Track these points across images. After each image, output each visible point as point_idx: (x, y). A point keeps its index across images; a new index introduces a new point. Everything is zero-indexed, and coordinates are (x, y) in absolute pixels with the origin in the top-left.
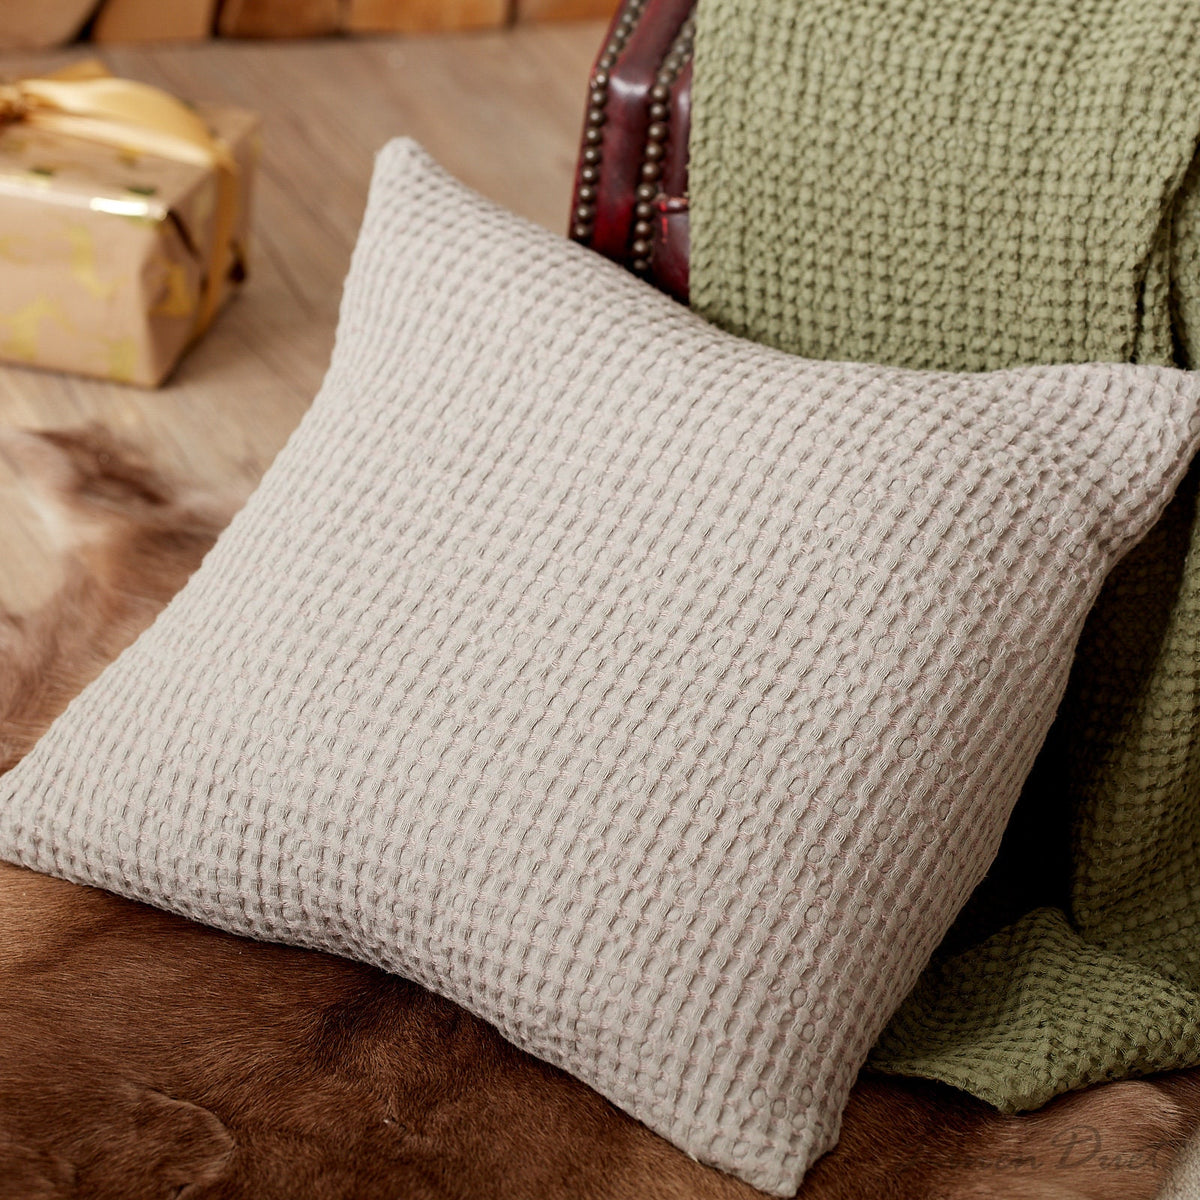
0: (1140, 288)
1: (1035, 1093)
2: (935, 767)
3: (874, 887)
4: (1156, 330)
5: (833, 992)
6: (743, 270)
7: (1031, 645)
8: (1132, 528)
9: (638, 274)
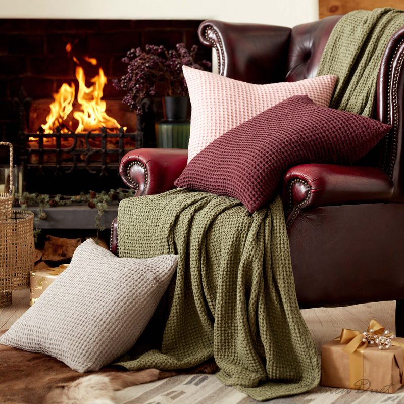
0: (168, 241)
1: (134, 367)
2: (121, 312)
3: (109, 330)
4: (172, 249)
5: (99, 345)
6: (125, 249)
7: (141, 295)
8: (163, 279)
9: (111, 251)
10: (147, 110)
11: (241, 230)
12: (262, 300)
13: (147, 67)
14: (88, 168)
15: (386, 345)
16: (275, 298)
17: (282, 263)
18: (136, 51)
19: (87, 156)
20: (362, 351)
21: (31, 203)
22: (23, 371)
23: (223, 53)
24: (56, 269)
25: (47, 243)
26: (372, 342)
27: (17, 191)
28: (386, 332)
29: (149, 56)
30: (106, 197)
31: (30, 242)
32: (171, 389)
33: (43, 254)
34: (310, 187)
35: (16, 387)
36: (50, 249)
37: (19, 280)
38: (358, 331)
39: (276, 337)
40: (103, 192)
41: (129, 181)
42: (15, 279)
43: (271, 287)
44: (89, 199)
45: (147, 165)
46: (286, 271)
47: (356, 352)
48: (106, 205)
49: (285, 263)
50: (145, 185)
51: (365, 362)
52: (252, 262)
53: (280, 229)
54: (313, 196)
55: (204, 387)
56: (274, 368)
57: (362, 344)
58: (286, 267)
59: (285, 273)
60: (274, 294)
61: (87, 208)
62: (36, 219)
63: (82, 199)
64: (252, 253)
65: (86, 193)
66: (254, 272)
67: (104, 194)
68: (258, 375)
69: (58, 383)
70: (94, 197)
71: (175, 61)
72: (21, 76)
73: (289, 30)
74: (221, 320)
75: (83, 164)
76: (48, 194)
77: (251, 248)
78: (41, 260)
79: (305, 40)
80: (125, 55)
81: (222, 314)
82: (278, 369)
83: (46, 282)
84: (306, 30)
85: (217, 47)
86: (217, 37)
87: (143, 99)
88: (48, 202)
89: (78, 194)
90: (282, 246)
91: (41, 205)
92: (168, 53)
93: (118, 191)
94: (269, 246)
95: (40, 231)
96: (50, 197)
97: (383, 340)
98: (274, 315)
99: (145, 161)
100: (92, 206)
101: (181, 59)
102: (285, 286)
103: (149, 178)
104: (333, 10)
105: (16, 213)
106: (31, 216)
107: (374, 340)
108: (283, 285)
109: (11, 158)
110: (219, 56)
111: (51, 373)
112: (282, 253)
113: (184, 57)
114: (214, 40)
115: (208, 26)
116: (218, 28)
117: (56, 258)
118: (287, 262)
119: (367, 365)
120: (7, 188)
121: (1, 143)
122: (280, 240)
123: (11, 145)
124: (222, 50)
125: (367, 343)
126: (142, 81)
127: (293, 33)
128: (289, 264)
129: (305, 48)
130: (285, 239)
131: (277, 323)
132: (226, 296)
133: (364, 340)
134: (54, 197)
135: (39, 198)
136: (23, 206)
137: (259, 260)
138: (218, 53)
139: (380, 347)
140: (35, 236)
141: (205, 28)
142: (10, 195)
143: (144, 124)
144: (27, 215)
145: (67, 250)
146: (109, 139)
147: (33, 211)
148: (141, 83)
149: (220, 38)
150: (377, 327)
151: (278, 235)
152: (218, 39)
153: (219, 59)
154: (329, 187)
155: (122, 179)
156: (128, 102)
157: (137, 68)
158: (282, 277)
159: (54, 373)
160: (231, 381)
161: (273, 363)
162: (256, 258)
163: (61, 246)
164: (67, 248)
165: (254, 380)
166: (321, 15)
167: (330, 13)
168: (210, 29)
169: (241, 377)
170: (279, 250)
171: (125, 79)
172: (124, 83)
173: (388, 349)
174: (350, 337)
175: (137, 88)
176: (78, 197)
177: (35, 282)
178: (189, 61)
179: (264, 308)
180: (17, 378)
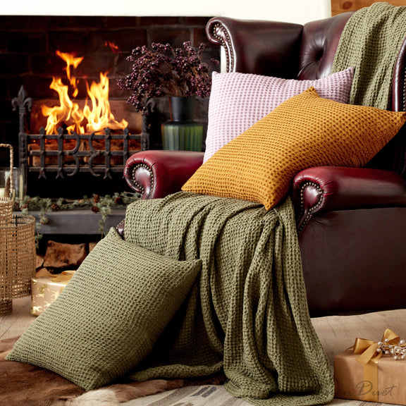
10: (152, 111)
11: (249, 241)
12: (271, 312)
13: (153, 65)
14: (91, 171)
15: (402, 355)
16: (286, 310)
17: (293, 275)
18: (141, 49)
19: (90, 159)
20: (376, 361)
21: (32, 208)
22: (23, 382)
23: (231, 51)
24: (59, 276)
25: (49, 249)
26: (386, 352)
27: (18, 195)
28: (401, 342)
29: (155, 54)
30: (110, 201)
31: (31, 247)
32: (178, 400)
33: (45, 261)
34: (323, 191)
35: (17, 399)
36: (52, 255)
37: (20, 288)
38: (372, 340)
39: (287, 350)
40: (107, 196)
41: (134, 185)
42: (16, 286)
43: (282, 299)
44: (93, 203)
45: (153, 167)
46: (297, 284)
47: (370, 362)
48: (110, 210)
49: (296, 275)
50: (151, 188)
51: (380, 373)
52: (259, 273)
53: (291, 239)
54: (325, 200)
55: (212, 398)
56: (285, 382)
57: (377, 354)
58: (297, 280)
59: (295, 285)
60: (285, 307)
61: (91, 212)
62: (37, 224)
63: (86, 203)
64: (260, 264)
65: (90, 197)
66: (262, 283)
67: (108, 198)
68: (268, 387)
69: (60, 395)
70: (98, 200)
71: (182, 59)
72: (22, 75)
73: (301, 27)
74: (232, 335)
75: (86, 167)
76: (50, 197)
77: (258, 259)
78: (42, 267)
79: (317, 38)
80: (129, 54)
81: (232, 329)
82: (289, 384)
83: (48, 289)
84: (318, 28)
85: (225, 45)
86: (225, 34)
87: (149, 99)
88: (50, 206)
89: (81, 198)
90: (293, 257)
91: (42, 209)
92: (175, 51)
93: (122, 195)
94: (280, 257)
95: (41, 236)
96: (52, 201)
97: (398, 350)
98: (285, 328)
99: (150, 164)
100: (96, 210)
101: (188, 58)
102: (295, 300)
103: (155, 181)
104: (347, 7)
105: (17, 218)
106: (32, 221)
107: (389, 350)
108: (293, 298)
109: (11, 161)
110: (227, 54)
111: (53, 384)
112: (294, 265)
113: (191, 55)
114: (222, 38)
115: (216, 23)
116: (226, 25)
117: (59, 265)
118: (298, 274)
119: (382, 376)
120: (8, 192)
121: (2, 145)
122: (292, 251)
123: (11, 147)
124: (231, 48)
125: (382, 353)
126: (147, 80)
127: (305, 30)
128: (300, 276)
129: (317, 46)
130: (297, 249)
131: (288, 336)
132: (236, 311)
133: (378, 350)
134: (56, 201)
135: (40, 202)
136: (24, 211)
137: (267, 271)
138: (227, 51)
139: (395, 358)
140: (36, 242)
141: (213, 25)
142: (11, 199)
143: (150, 125)
144: (28, 220)
145: (69, 257)
146: (113, 141)
147: (33, 216)
148: (147, 83)
149: (228, 36)
150: (392, 337)
151: (289, 245)
152: (227, 37)
153: (228, 58)
154: (342, 191)
155: (126, 183)
156: (133, 102)
157: (143, 67)
158: (292, 290)
159: (56, 384)
160: (240, 392)
161: (284, 377)
162: (264, 269)
163: (64, 252)
164: (70, 253)
165: (264, 391)
166: (334, 11)
167: (343, 10)
168: (218, 27)
169: (251, 388)
170: (290, 261)
171: (130, 78)
172: (129, 82)
173: (403, 359)
174: (364, 347)
175: (142, 88)
176: (81, 201)
177: (36, 289)
178: (197, 59)
179: (274, 321)
180: (18, 389)
